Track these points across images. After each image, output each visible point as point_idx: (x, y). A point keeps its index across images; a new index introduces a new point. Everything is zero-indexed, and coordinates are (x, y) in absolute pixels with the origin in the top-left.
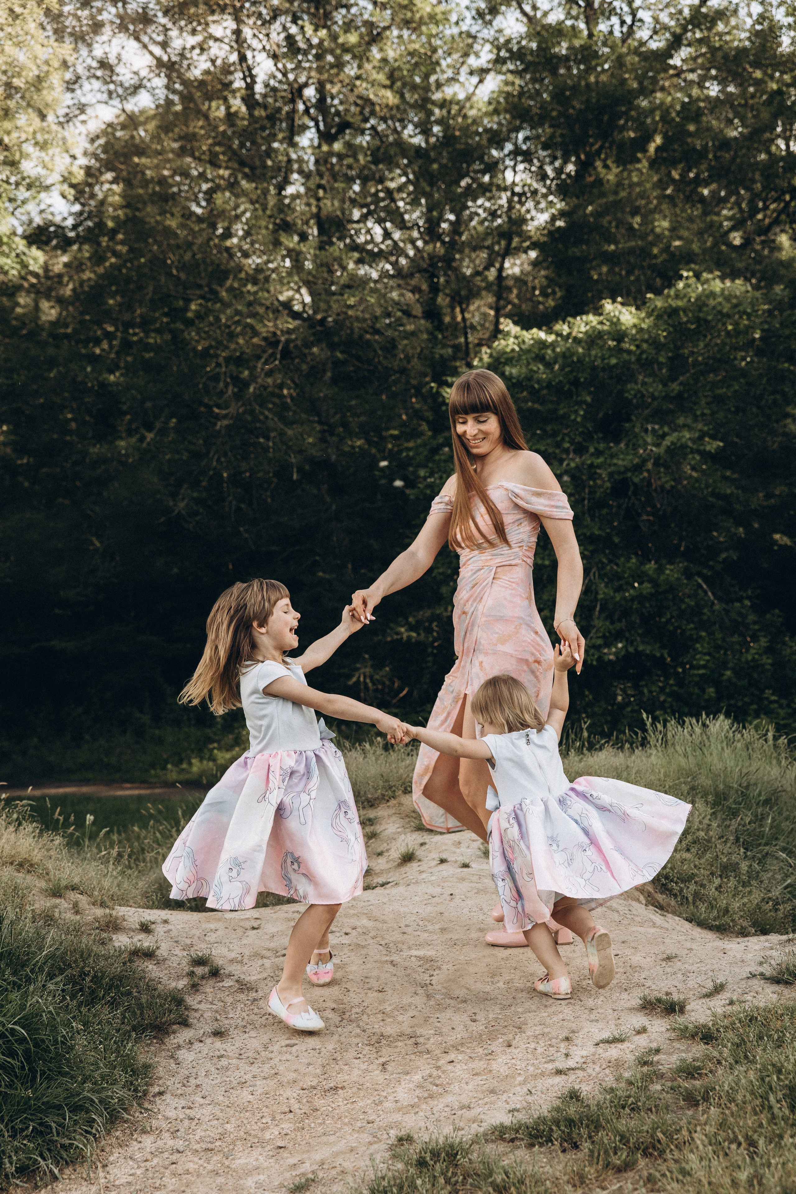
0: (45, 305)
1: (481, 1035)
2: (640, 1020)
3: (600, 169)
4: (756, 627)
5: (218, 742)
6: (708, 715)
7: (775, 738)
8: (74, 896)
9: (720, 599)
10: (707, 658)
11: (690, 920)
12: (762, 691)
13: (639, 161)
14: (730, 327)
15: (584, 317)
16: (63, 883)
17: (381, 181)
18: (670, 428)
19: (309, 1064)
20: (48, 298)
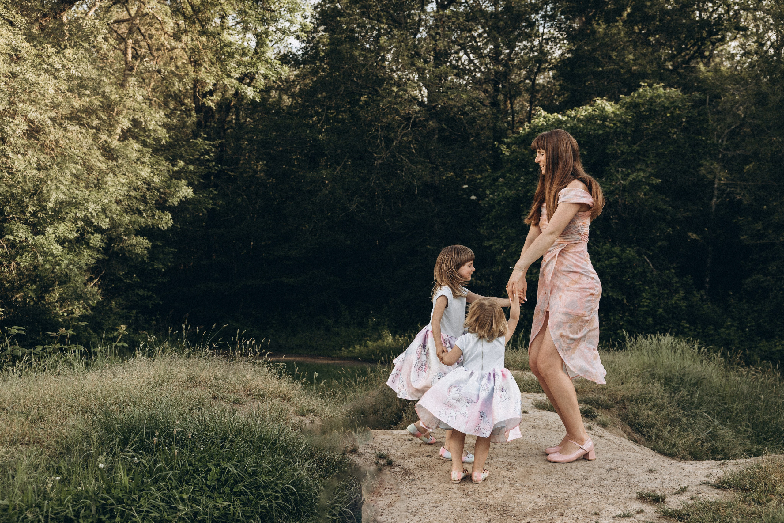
0: (285, 97)
1: (544, 509)
2: (638, 506)
3: (595, 26)
4: (678, 285)
5: (370, 337)
6: (660, 334)
7: (699, 349)
8: (311, 416)
9: (657, 268)
10: (649, 301)
11: (654, 450)
12: (680, 322)
13: (617, 21)
14: (668, 115)
15: (584, 107)
16: (305, 409)
17: (470, 31)
18: (632, 171)
19: (447, 518)
20: (286, 94)
